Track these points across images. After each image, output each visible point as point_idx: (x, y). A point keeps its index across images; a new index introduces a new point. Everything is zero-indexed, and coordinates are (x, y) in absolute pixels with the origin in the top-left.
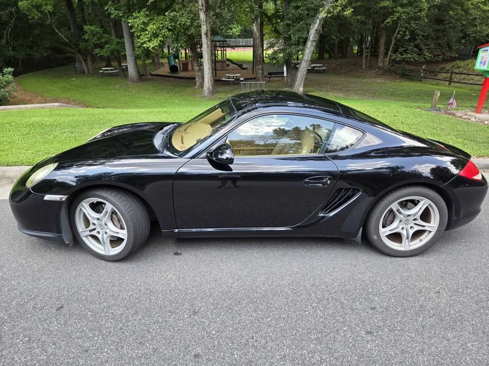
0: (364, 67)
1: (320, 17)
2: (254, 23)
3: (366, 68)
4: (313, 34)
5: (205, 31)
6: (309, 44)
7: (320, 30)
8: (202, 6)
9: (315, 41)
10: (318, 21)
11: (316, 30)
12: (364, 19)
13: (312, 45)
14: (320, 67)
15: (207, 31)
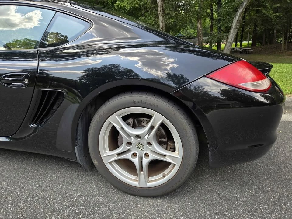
0: (283, 49)
1: (240, 11)
2: (198, 22)
3: (285, 49)
4: (235, 24)
5: (162, 27)
6: (232, 31)
7: (240, 20)
8: (161, 11)
9: (237, 28)
10: (239, 14)
11: (237, 20)
12: (282, 16)
13: (234, 31)
14: (248, 50)
15: (163, 26)
